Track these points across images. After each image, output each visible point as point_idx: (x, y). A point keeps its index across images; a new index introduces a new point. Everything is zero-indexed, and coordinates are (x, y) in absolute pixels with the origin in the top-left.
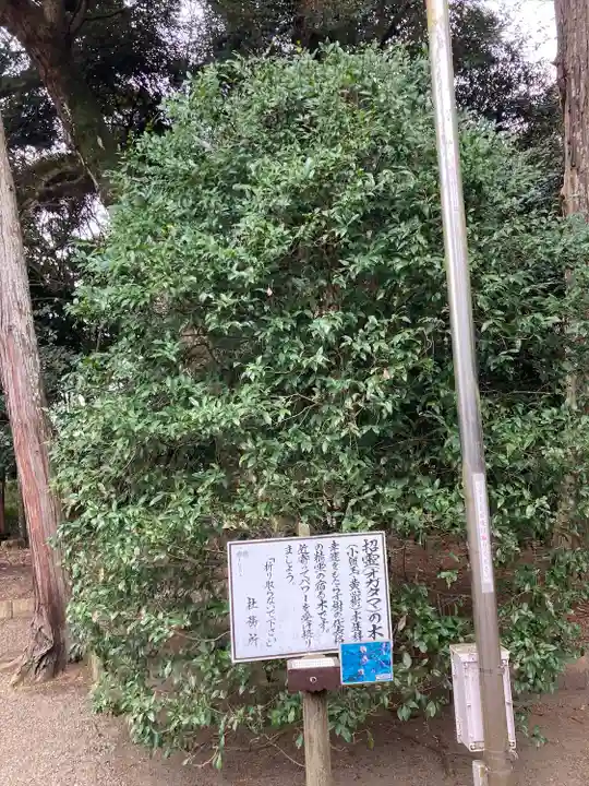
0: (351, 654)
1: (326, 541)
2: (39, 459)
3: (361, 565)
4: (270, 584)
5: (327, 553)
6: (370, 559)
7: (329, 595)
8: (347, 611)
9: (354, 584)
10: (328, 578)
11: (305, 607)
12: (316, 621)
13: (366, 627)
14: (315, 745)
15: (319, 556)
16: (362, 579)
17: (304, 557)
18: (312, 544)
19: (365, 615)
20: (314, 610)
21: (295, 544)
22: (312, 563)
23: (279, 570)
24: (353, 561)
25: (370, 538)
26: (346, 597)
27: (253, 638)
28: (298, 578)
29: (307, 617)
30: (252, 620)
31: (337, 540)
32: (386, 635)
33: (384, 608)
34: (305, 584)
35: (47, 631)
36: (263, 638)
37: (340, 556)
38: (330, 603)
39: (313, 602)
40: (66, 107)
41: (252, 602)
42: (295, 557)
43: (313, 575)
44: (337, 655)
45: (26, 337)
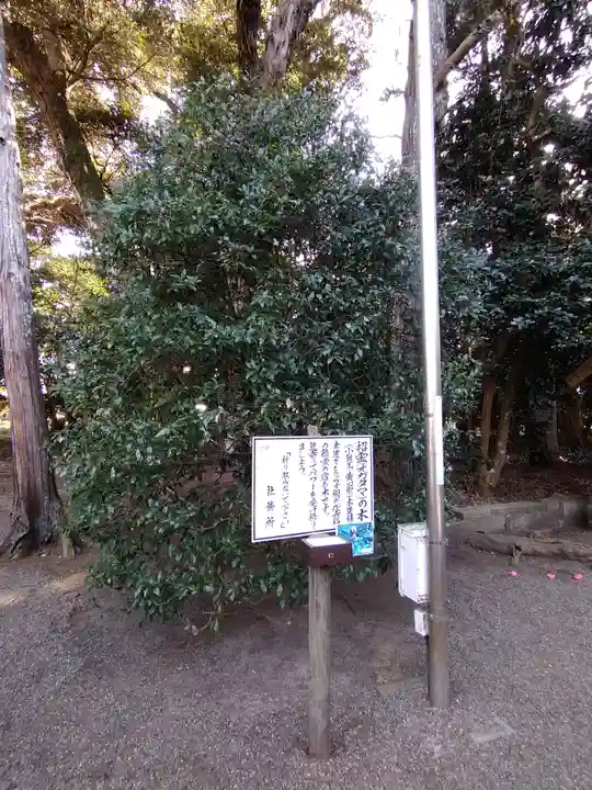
0: (344, 533)
1: (331, 442)
3: (355, 462)
4: (285, 475)
5: (331, 450)
6: (361, 458)
7: (331, 487)
8: (343, 499)
9: (349, 476)
10: (331, 471)
11: (313, 494)
12: (320, 505)
13: (356, 510)
15: (325, 452)
16: (355, 473)
17: (314, 452)
18: (320, 442)
19: (356, 502)
20: (319, 497)
21: (307, 442)
22: (319, 458)
23: (294, 463)
24: (349, 458)
25: (362, 440)
26: (343, 487)
27: (270, 521)
28: (308, 470)
29: (313, 503)
30: (270, 506)
31: (339, 441)
32: (369, 519)
33: (369, 496)
34: (313, 475)
36: (278, 521)
37: (340, 454)
38: (331, 492)
39: (319, 490)
41: (271, 489)
42: (306, 453)
43: (319, 468)
44: (335, 533)
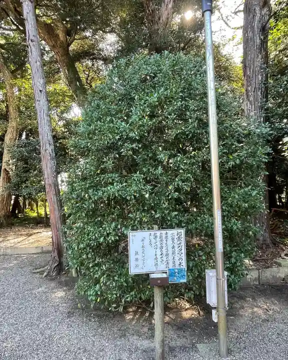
0: (172, 274)
1: (164, 232)
3: (176, 241)
4: (143, 247)
5: (164, 236)
6: (179, 239)
7: (164, 251)
8: (170, 257)
9: (173, 247)
10: (164, 245)
11: (156, 255)
12: (159, 260)
13: (177, 263)
14: (158, 304)
15: (161, 237)
16: (176, 246)
17: (156, 237)
18: (158, 233)
19: (177, 258)
20: (159, 257)
21: (152, 233)
22: (158, 239)
23: (147, 242)
24: (173, 239)
25: (179, 231)
26: (170, 252)
27: (137, 266)
28: (153, 245)
29: (156, 259)
30: (137, 260)
31: (167, 231)
32: (184, 266)
33: (184, 256)
34: (156, 247)
35: (57, 258)
36: (140, 266)
37: (168, 237)
38: (164, 254)
39: (159, 253)
41: (137, 253)
42: (152, 237)
43: (158, 244)
44: (166, 273)
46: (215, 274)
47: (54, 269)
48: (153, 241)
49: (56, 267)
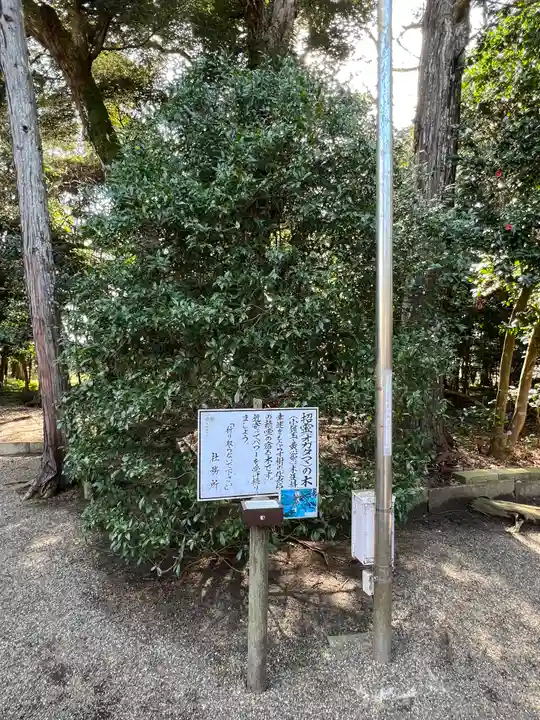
0: (287, 497)
1: (275, 413)
2: (51, 345)
3: (299, 432)
4: (229, 443)
5: (275, 421)
6: (306, 428)
7: (274, 453)
8: (287, 466)
9: (293, 446)
10: (274, 440)
11: (256, 461)
12: (263, 472)
13: (300, 477)
14: (258, 565)
15: (268, 423)
16: (299, 442)
17: (257, 424)
18: (263, 414)
19: (300, 468)
20: (262, 464)
21: (251, 414)
22: (262, 429)
23: (238, 432)
24: (293, 428)
25: (307, 412)
26: (287, 454)
27: (214, 483)
28: (251, 439)
29: (256, 468)
30: (215, 470)
31: (282, 412)
32: (314, 484)
33: (314, 464)
34: (257, 444)
35: (53, 464)
36: (222, 483)
37: (284, 425)
38: (274, 459)
39: (262, 457)
40: (85, 109)
41: (215, 456)
42: (250, 424)
43: (263, 437)
44: (277, 497)
45: (46, 258)
46: (373, 499)
47: (46, 486)
48: (252, 431)
49: (49, 481)
